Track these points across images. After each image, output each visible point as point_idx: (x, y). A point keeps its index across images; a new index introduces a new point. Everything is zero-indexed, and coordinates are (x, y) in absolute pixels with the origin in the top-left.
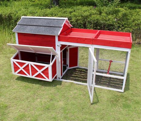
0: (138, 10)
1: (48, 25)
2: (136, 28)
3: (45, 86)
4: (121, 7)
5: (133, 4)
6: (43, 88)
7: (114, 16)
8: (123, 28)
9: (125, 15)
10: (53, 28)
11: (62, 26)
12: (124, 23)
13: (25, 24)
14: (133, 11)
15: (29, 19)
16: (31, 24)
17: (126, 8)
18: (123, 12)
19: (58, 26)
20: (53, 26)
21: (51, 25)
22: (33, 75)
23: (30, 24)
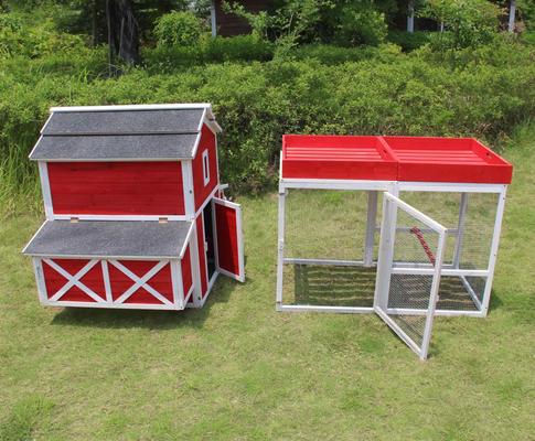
0: (351, 65)
1: (152, 131)
2: (356, 120)
3: (162, 328)
4: (298, 59)
5: (331, 47)
6: (156, 335)
7: (284, 90)
8: (316, 124)
9: (315, 84)
10: (170, 137)
11: (199, 128)
12: (315, 109)
13: (68, 132)
14: (336, 70)
15: (81, 116)
16: (91, 132)
17: (312, 61)
18: (307, 75)
19: (185, 130)
20: (169, 131)
21: (163, 130)
22: (115, 296)
23: (87, 132)
